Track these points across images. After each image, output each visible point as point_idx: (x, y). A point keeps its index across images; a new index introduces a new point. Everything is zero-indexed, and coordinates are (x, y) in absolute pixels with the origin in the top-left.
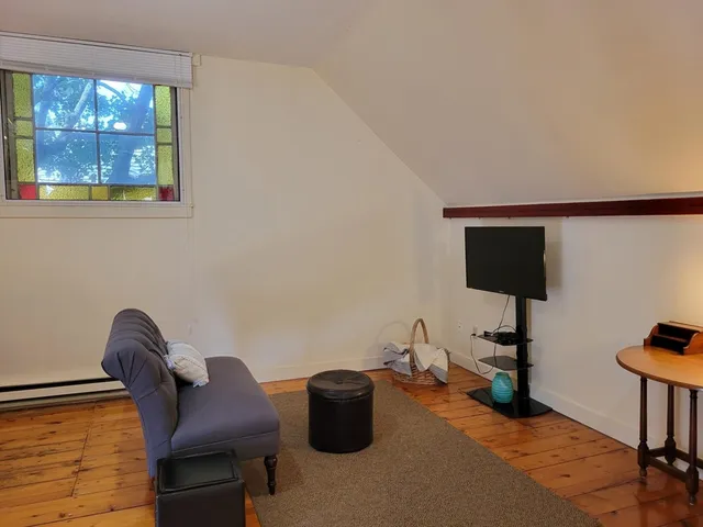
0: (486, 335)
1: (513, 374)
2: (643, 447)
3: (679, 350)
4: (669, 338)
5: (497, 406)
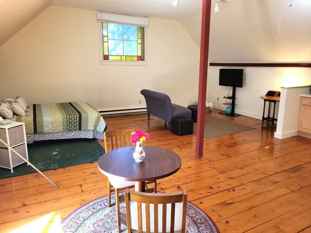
0: (225, 97)
1: (231, 106)
2: (263, 117)
3: (273, 96)
4: (271, 93)
5: (227, 115)
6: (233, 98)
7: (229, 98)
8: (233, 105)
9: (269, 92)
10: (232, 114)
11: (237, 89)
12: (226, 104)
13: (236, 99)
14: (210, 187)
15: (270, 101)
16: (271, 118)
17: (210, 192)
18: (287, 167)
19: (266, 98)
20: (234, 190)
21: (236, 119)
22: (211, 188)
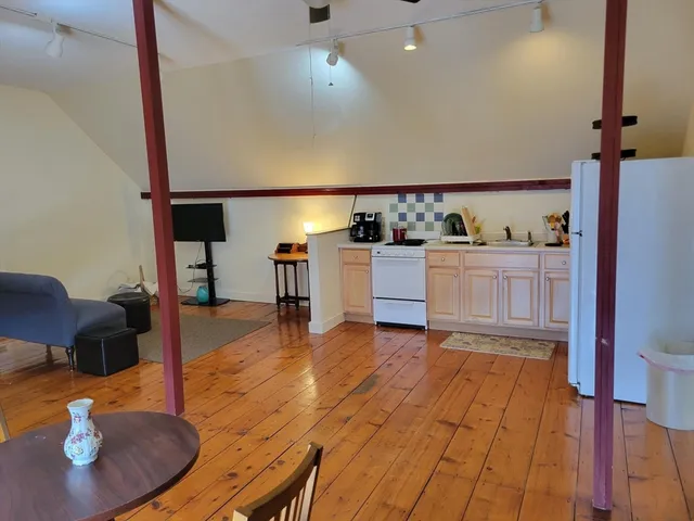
0: (190, 267)
1: (206, 284)
2: (278, 296)
3: (288, 252)
4: (284, 248)
5: (201, 304)
6: (208, 265)
7: (200, 267)
8: (211, 280)
9: (281, 245)
10: (212, 301)
11: (216, 246)
12: (194, 281)
13: (215, 268)
14: (229, 475)
15: (286, 263)
16: (292, 297)
17: (235, 487)
18: (353, 383)
19: (276, 257)
20: (281, 463)
21: (222, 311)
22: (233, 475)
